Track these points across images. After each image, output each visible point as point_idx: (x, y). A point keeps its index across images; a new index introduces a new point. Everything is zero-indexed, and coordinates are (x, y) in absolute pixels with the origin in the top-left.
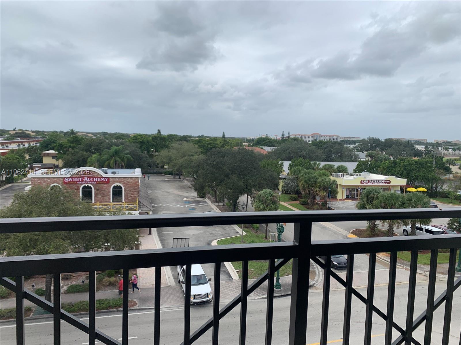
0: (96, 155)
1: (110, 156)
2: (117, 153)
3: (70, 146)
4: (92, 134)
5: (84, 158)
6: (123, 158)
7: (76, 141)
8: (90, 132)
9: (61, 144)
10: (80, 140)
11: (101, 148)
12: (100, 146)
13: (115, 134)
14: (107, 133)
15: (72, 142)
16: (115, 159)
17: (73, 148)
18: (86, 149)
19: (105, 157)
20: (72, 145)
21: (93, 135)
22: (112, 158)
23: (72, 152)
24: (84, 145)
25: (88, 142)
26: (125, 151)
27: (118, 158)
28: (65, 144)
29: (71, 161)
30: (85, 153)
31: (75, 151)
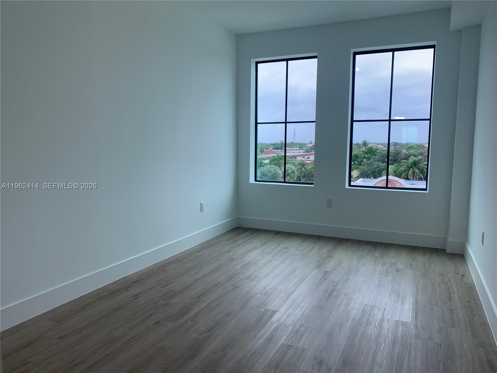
0: (393, 166)
1: (408, 168)
2: (415, 164)
3: (365, 157)
4: (382, 145)
5: (380, 169)
6: (423, 169)
7: (370, 152)
8: (379, 143)
9: (356, 155)
10: (375, 151)
11: (397, 158)
12: (396, 157)
13: (407, 144)
14: (398, 143)
15: (366, 153)
16: (413, 170)
17: (369, 159)
18: (382, 160)
19: (403, 168)
20: (366, 156)
21: (383, 147)
22: (410, 169)
23: (368, 163)
24: (380, 156)
25: (384, 153)
26: (424, 162)
27: (417, 170)
28: (360, 155)
29: (367, 172)
30: (381, 164)
31: (370, 162)
